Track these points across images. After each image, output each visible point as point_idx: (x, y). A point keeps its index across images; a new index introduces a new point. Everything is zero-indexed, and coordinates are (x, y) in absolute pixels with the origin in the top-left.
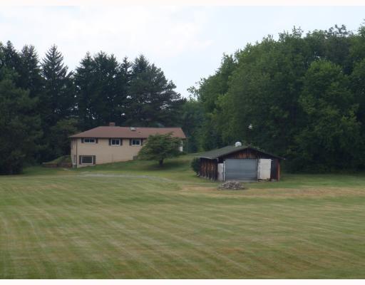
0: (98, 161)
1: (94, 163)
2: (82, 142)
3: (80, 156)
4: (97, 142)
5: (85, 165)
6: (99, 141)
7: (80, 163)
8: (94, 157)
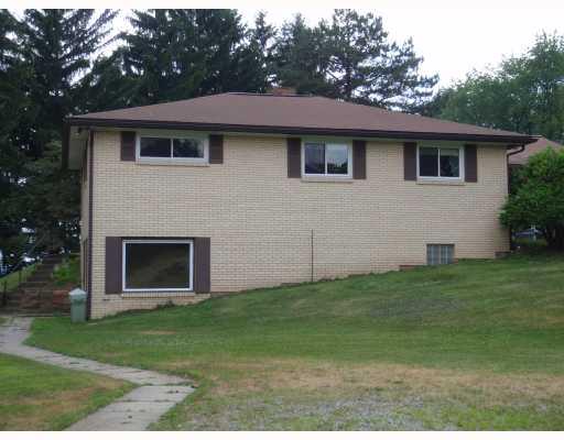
0: (228, 272)
1: (203, 283)
2: (127, 154)
3: (113, 244)
4: (216, 157)
5: (148, 297)
6: (230, 152)
7: (113, 287)
8: (203, 245)
